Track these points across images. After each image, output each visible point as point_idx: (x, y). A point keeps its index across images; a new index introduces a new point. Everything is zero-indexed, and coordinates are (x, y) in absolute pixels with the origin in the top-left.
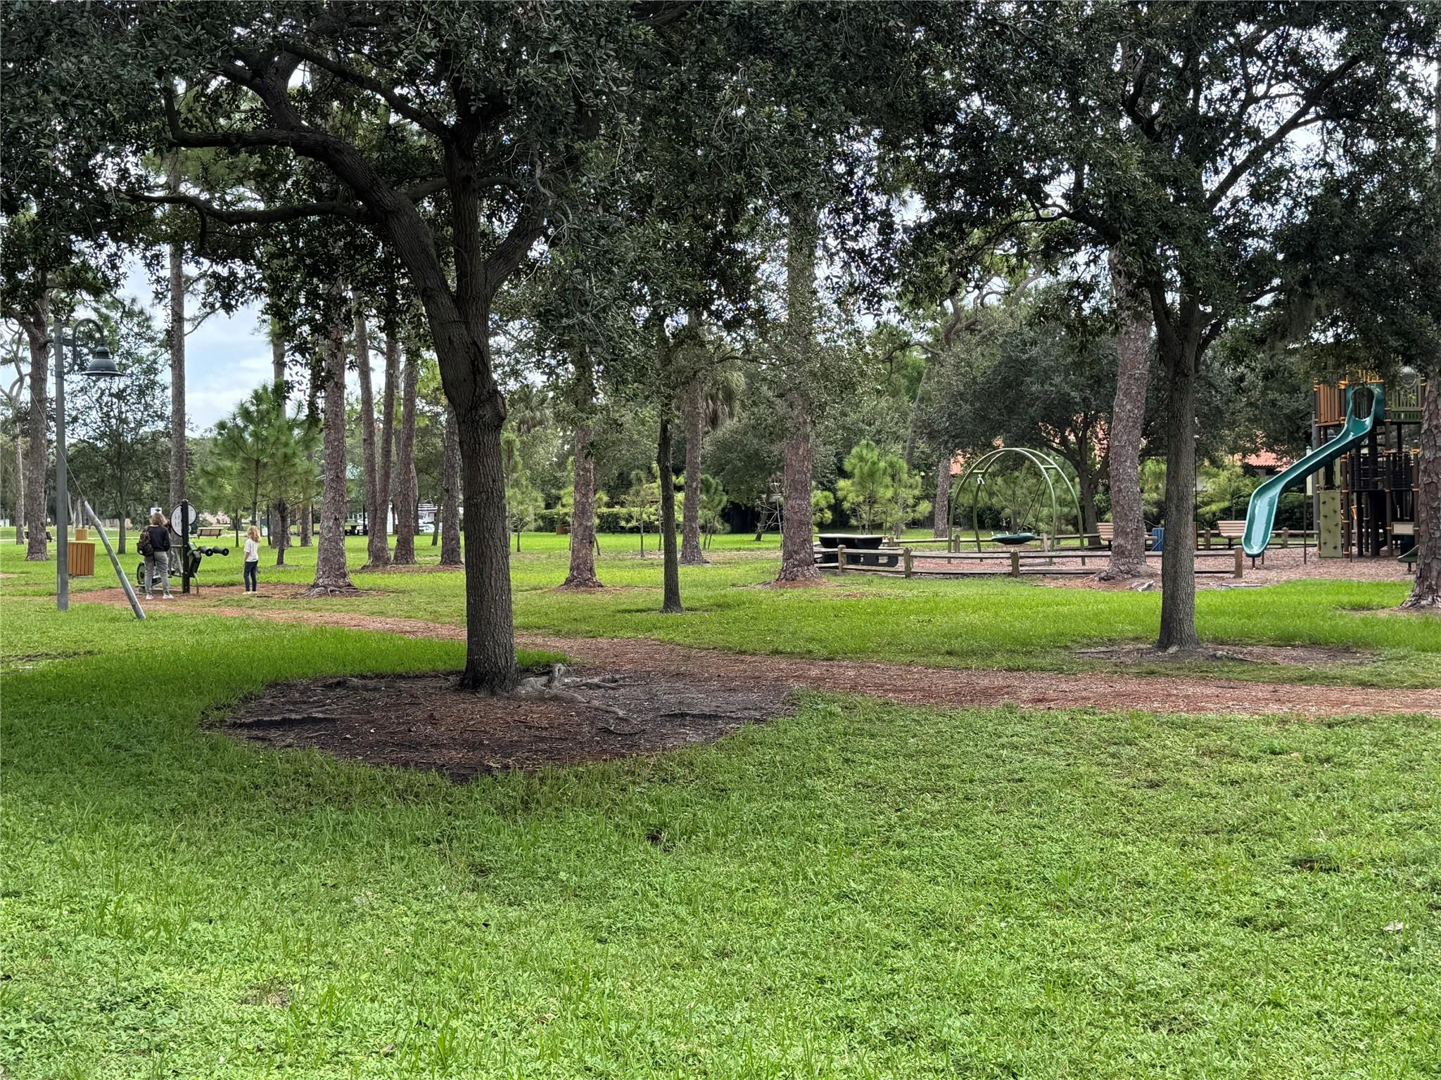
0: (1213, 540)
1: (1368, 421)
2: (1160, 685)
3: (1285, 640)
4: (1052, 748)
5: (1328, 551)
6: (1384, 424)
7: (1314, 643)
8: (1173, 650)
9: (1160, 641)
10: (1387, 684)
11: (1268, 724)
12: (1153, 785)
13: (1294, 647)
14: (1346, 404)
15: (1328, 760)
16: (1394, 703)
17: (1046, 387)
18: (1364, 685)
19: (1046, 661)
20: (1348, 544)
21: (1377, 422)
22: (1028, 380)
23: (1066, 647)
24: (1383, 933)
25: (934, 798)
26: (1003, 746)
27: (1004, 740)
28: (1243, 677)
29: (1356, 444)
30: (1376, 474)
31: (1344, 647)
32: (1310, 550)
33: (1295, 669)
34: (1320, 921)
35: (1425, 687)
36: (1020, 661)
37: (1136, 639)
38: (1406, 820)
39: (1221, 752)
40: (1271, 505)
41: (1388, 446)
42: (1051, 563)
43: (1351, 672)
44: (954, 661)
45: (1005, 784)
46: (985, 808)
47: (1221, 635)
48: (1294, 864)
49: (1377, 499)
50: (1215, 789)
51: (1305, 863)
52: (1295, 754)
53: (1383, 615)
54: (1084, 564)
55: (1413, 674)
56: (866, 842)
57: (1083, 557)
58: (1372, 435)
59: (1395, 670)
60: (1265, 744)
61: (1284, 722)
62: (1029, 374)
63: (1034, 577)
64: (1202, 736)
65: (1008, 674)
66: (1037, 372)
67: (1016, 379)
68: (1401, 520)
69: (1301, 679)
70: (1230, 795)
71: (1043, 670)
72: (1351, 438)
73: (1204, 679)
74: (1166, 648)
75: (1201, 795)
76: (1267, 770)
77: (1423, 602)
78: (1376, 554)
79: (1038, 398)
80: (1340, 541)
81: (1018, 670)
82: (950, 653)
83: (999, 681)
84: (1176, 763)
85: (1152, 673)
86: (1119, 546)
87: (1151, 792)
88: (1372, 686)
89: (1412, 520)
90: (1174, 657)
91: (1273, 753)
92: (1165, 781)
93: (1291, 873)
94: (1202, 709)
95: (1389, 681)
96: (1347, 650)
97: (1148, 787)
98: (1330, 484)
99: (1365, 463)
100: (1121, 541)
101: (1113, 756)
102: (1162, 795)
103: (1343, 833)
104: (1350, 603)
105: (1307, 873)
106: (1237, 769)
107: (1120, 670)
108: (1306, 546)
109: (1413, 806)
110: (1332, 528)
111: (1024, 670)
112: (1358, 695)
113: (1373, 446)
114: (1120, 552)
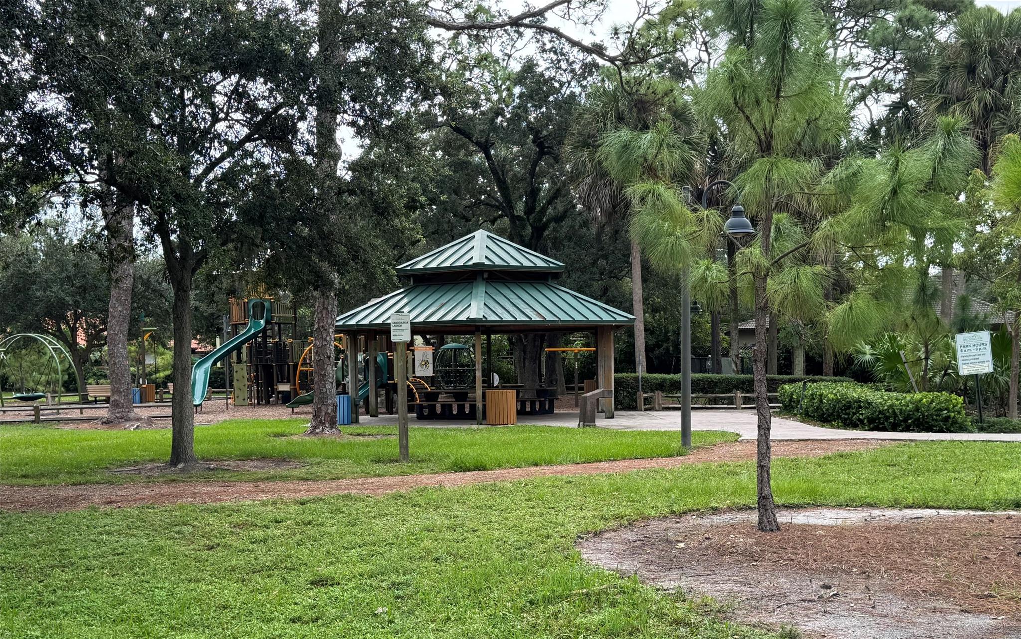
0: (165, 396)
1: (262, 322)
2: (182, 488)
3: (246, 456)
4: (135, 532)
5: (239, 401)
6: (271, 324)
7: (264, 457)
8: (181, 466)
9: (172, 461)
10: (316, 479)
11: (266, 506)
12: (211, 548)
13: (252, 460)
14: (249, 310)
15: (309, 523)
16: (326, 489)
17: (48, 293)
18: (305, 480)
19: (98, 478)
20: (250, 398)
21: (268, 322)
22: (34, 287)
23: (107, 468)
24: (376, 614)
25: (63, 571)
26: (101, 534)
27: (100, 530)
28: (232, 479)
29: (255, 336)
30: (267, 354)
31: (282, 459)
32: (229, 401)
33: (261, 473)
34: (339, 614)
35: (338, 479)
36: (79, 478)
37: (152, 460)
38: (364, 552)
39: (244, 524)
40: (206, 373)
41: (273, 337)
42: (59, 413)
43: (295, 473)
44: (30, 481)
45: (111, 557)
46: (103, 573)
47: (205, 455)
48: (312, 583)
49: (268, 369)
50: (251, 547)
51: (320, 582)
52: (289, 522)
53: (295, 438)
54: (82, 413)
55: (330, 472)
56: (25, 605)
57: (81, 409)
58: (264, 331)
59: (319, 470)
60: (271, 517)
61: (274, 503)
62: (34, 283)
63: (52, 423)
64: (229, 516)
65: (75, 488)
66: (40, 282)
67: (25, 285)
68: (282, 382)
69: (268, 479)
70: (260, 549)
71: (98, 483)
72: (252, 332)
73: (208, 483)
74: (176, 465)
75: (243, 551)
76: (278, 532)
77: (317, 431)
78: (268, 403)
79: (42, 300)
80: (246, 395)
81: (80, 484)
82: (24, 476)
83: (71, 492)
84: (220, 533)
85: (174, 481)
86: (115, 401)
87: (211, 553)
88: (309, 480)
89: (288, 382)
90: (183, 470)
91: (277, 522)
92: (219, 545)
93: (311, 589)
94: (220, 500)
95: (317, 476)
96: (284, 460)
97: (209, 550)
98: (239, 361)
99: (260, 347)
100: (116, 397)
101: (178, 533)
102: (220, 553)
103: (331, 563)
104: (272, 432)
105: (322, 589)
106: (259, 534)
107: (150, 481)
108: (227, 399)
109: (365, 544)
110: (242, 387)
111: (84, 484)
112: (304, 486)
113: (265, 337)
114: (116, 405)
